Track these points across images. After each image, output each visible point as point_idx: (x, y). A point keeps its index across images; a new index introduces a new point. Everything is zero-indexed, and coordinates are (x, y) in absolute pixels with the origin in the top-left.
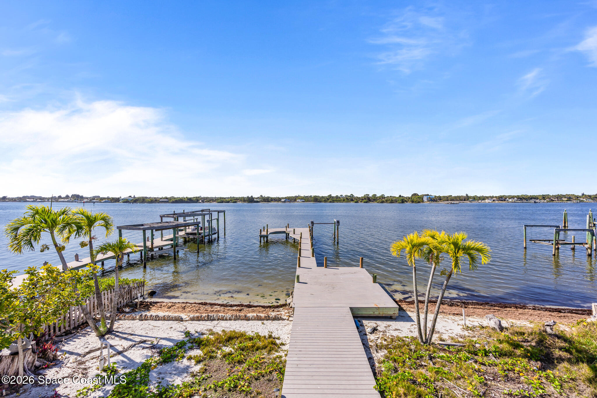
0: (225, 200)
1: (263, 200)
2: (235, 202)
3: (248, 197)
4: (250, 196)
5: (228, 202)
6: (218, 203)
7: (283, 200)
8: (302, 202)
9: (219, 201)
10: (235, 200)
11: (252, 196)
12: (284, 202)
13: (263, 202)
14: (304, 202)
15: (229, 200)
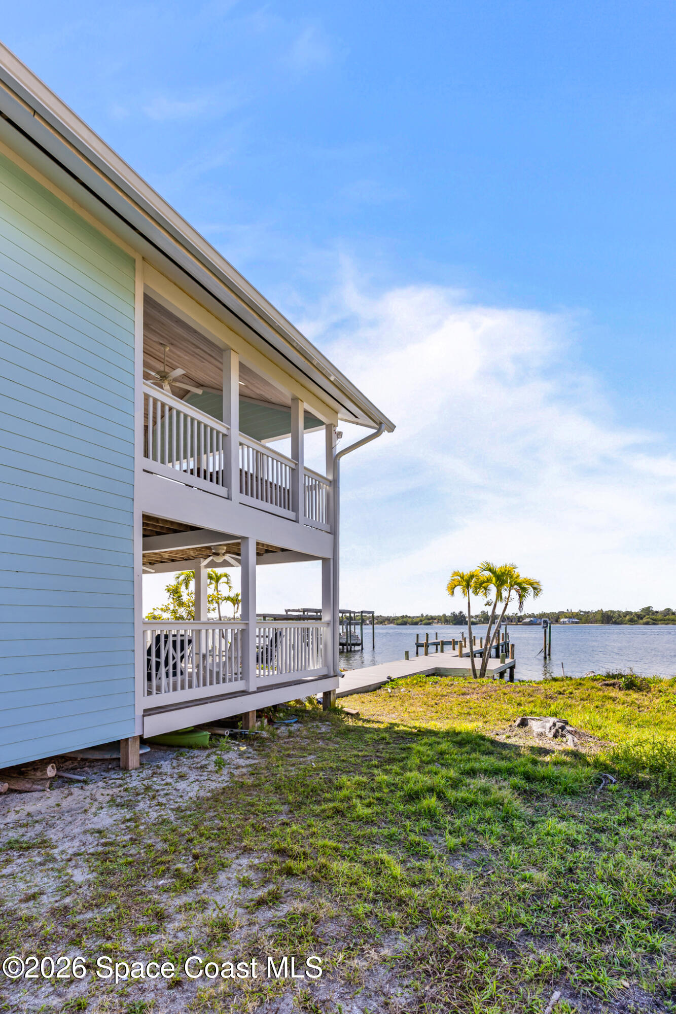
0: (410, 620)
1: (484, 620)
2: (429, 624)
3: (453, 614)
4: (457, 612)
5: (416, 624)
6: (398, 624)
7: (527, 620)
8: (573, 623)
9: (400, 621)
10: (429, 619)
11: (461, 612)
12: (531, 623)
13: (483, 623)
14: (577, 623)
15: (418, 619)
